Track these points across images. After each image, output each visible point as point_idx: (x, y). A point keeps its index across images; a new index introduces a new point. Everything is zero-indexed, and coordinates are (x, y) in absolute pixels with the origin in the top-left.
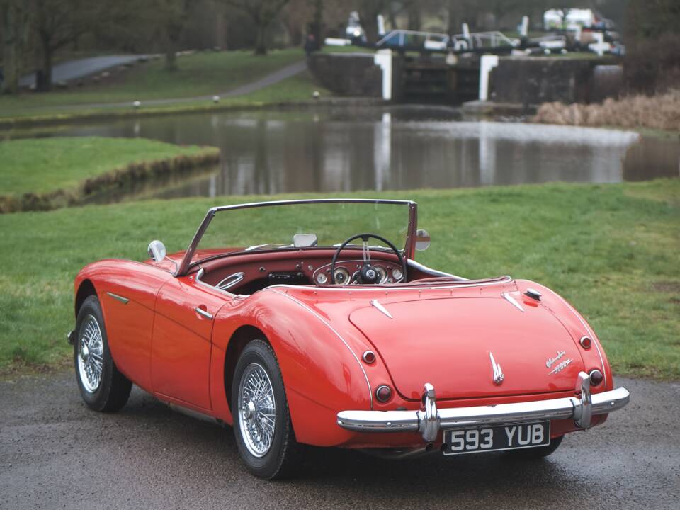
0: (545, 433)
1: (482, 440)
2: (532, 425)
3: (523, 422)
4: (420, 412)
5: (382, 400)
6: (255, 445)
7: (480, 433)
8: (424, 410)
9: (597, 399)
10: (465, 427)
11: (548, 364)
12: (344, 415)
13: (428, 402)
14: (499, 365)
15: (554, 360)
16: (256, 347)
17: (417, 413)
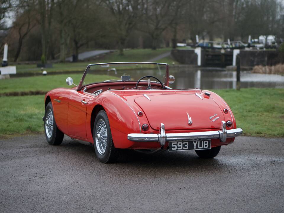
0: (209, 144)
1: (184, 146)
2: (203, 141)
3: (200, 140)
4: (159, 134)
5: (145, 130)
6: (101, 150)
7: (183, 144)
8: (160, 134)
9: (229, 131)
10: (177, 141)
11: (210, 118)
12: (130, 135)
13: (162, 130)
14: (190, 118)
15: (213, 117)
16: (101, 113)
17: (158, 135)
